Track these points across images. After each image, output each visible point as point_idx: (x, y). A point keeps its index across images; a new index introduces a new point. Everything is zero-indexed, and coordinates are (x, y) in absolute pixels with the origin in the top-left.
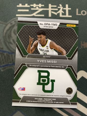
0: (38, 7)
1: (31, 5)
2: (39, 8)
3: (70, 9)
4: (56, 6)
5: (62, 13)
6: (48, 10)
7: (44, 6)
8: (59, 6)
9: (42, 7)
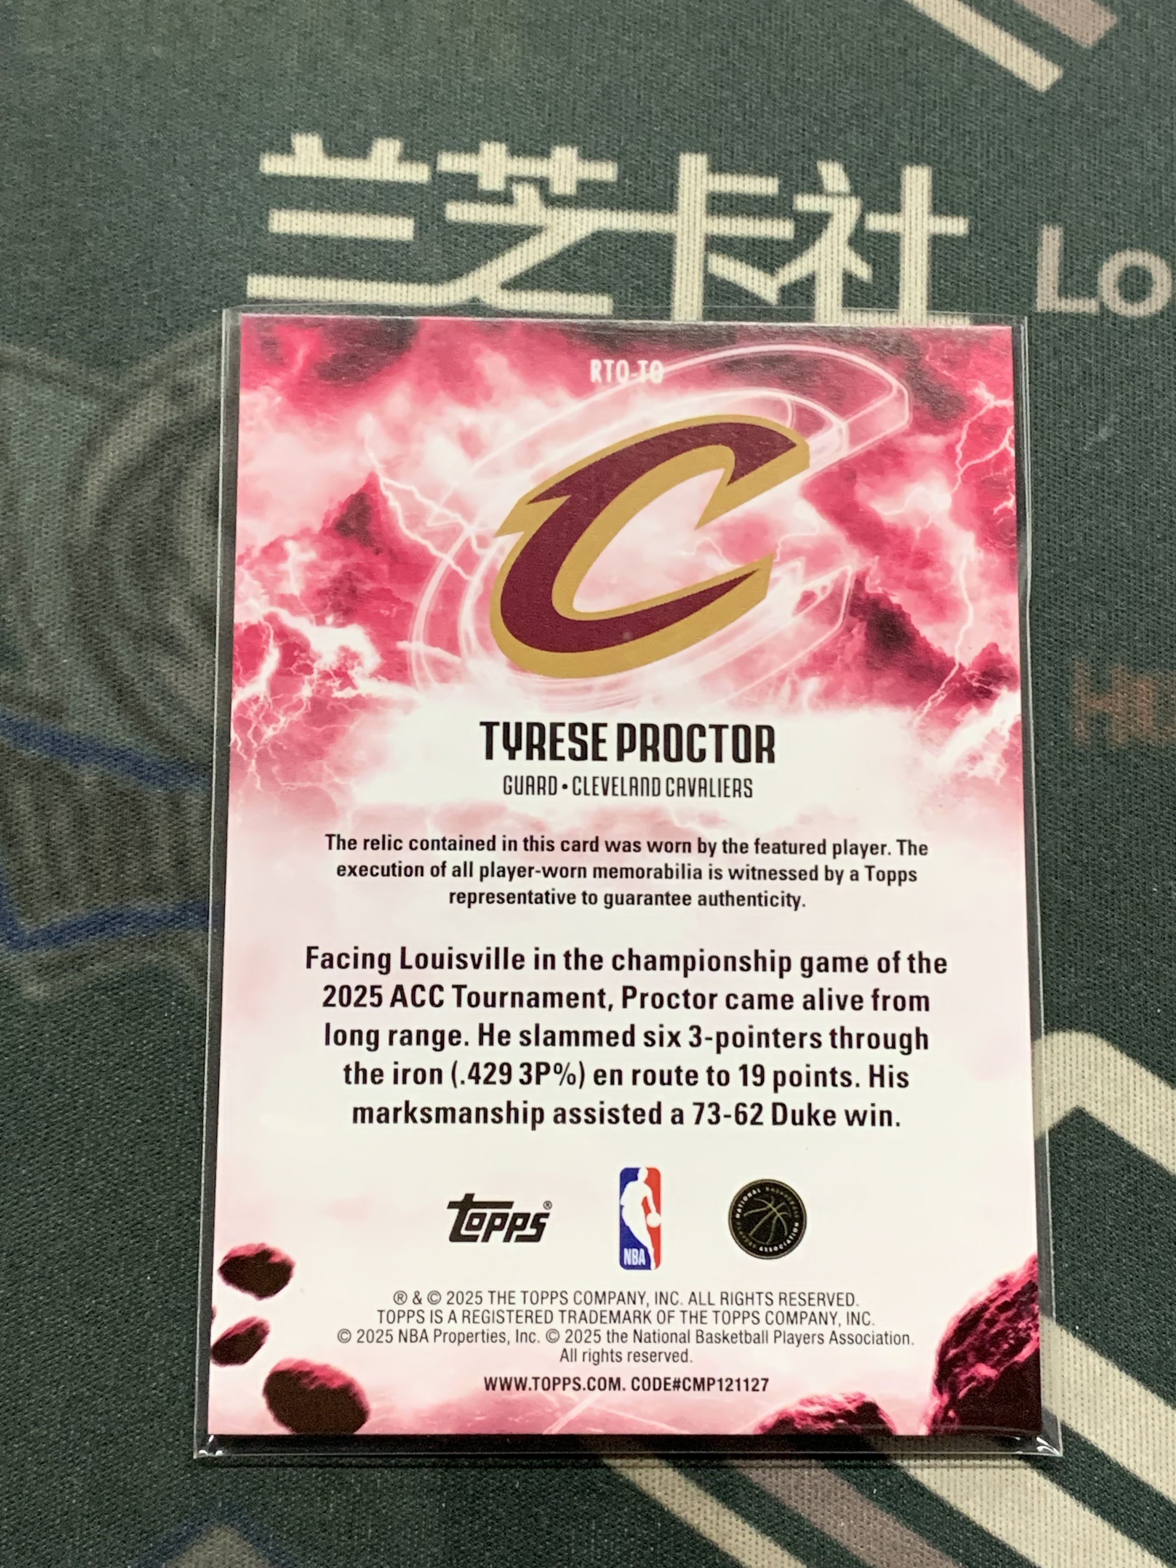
0: (542, 184)
1: (449, 163)
2: (551, 200)
3: (957, 226)
4: (768, 186)
5: (849, 279)
6: (670, 239)
7: (622, 175)
8: (816, 187)
9: (583, 185)
